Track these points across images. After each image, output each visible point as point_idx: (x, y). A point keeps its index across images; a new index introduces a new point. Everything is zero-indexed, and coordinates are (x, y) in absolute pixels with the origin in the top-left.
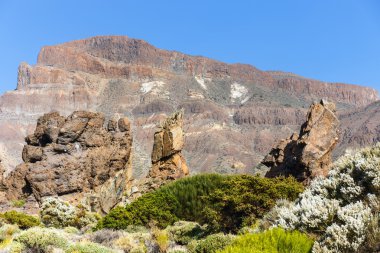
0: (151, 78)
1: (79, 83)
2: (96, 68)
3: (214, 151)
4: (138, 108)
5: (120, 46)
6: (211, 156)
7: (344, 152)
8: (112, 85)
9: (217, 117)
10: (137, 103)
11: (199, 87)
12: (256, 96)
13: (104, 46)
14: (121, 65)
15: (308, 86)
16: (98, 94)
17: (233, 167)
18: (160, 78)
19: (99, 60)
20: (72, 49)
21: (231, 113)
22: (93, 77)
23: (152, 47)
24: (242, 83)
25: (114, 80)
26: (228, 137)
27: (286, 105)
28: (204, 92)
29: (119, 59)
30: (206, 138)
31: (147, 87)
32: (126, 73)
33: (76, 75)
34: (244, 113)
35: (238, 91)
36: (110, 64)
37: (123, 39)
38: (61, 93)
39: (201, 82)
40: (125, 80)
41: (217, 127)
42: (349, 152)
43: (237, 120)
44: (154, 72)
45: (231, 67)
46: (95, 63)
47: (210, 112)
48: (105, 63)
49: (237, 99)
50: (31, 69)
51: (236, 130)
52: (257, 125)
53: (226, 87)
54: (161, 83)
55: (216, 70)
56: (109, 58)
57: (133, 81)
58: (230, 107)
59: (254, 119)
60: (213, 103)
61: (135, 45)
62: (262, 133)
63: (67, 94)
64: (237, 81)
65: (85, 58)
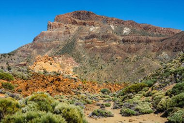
0: (94, 26)
1: (67, 28)
2: (75, 23)
3: (111, 52)
4: (87, 37)
5: (83, 14)
7: (162, 53)
8: (79, 28)
9: (115, 40)
10: (87, 35)
11: (111, 28)
13: (78, 14)
14: (83, 21)
15: (155, 29)
16: (73, 32)
17: (117, 59)
18: (97, 26)
19: (76, 20)
20: (66, 16)
21: (121, 38)
22: (73, 26)
23: (95, 14)
24: (129, 27)
25: (81, 27)
26: (118, 47)
27: (143, 35)
28: (113, 30)
29: (83, 19)
30: (110, 48)
31: (92, 29)
32: (85, 24)
33: (67, 25)
34: (126, 38)
35: (126, 30)
36: (80, 21)
37: (85, 11)
39: (113, 27)
40: (84, 27)
41: (115, 43)
43: (124, 41)
44: (95, 24)
45: (125, 22)
47: (113, 38)
48: (77, 21)
49: (125, 33)
50: (51, 23)
51: (122, 45)
52: (130, 43)
53: (122, 29)
54: (97, 28)
55: (120, 23)
56: (79, 19)
57: (87, 27)
58: (122, 36)
59: (129, 40)
60: (115, 35)
61: (89, 14)
62: (132, 46)
63: (62, 32)
64: (127, 27)
65: (71, 19)
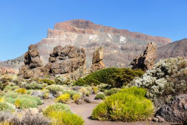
0: (92, 34)
1: (68, 36)
2: (74, 30)
4: (88, 45)
5: (82, 23)
6: (113, 61)
9: (115, 48)
10: (88, 43)
12: (129, 41)
13: (77, 23)
14: (82, 29)
15: (147, 38)
16: (74, 39)
17: (120, 65)
18: (95, 34)
19: (75, 28)
20: (65, 24)
21: (120, 47)
22: (73, 34)
23: (93, 24)
25: (80, 35)
26: (119, 55)
27: (139, 44)
28: (111, 39)
29: (82, 27)
30: (111, 55)
31: (91, 37)
32: (84, 32)
33: (67, 33)
34: (125, 46)
35: (122, 39)
36: (79, 29)
37: (83, 20)
38: (62, 39)
39: (110, 36)
40: (83, 35)
41: (115, 51)
42: (161, 61)
43: (122, 49)
44: (93, 32)
45: (120, 30)
47: (112, 46)
48: (77, 29)
49: (122, 42)
50: (52, 30)
51: (122, 52)
52: (129, 51)
54: (96, 36)
55: (115, 31)
56: (78, 27)
57: (86, 35)
58: (120, 44)
59: (128, 49)
60: (113, 43)
61: (87, 23)
62: (131, 54)
63: (64, 39)
64: (122, 36)
65: (70, 27)
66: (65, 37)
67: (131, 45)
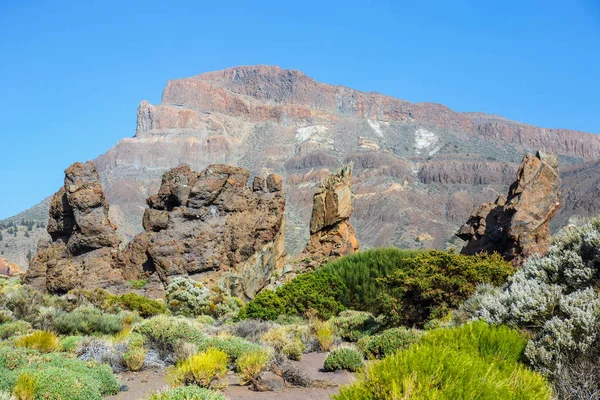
0: (310, 122)
1: (215, 128)
2: (239, 108)
3: (392, 219)
4: (292, 162)
5: (269, 80)
6: (388, 225)
7: (567, 223)
8: (258, 130)
9: (397, 174)
10: (291, 155)
11: (372, 133)
12: (449, 146)
13: (248, 79)
14: (270, 104)
15: (518, 134)
16: (240, 142)
17: (417, 240)
18: (321, 122)
19: (241, 97)
20: (207, 84)
21: (414, 169)
22: (233, 120)
23: (311, 81)
24: (431, 129)
25: (261, 124)
26: (411, 200)
27: (489, 159)
28: (380, 140)
29: (268, 97)
30: (382, 201)
31: (304, 133)
32: (276, 115)
33: (210, 117)
34: (433, 168)
35: (424, 139)
36: (256, 103)
37: (273, 70)
38: (192, 140)
39: (375, 127)
40: (275, 124)
41: (397, 187)
43: (424, 178)
44: (313, 113)
45: (416, 107)
46: (236, 101)
47: (386, 167)
48: (249, 102)
49: (424, 150)
50: (154, 109)
51: (422, 191)
52: (450, 185)
53: (408, 133)
54: (322, 129)
55: (396, 111)
56: (255, 95)
57: (285, 125)
58: (414, 160)
59: (446, 177)
60: (391, 155)
61: (290, 77)
62: (457, 195)
63: (199, 142)
64: (425, 127)
65: (224, 95)
66: (205, 134)
67: (459, 164)
